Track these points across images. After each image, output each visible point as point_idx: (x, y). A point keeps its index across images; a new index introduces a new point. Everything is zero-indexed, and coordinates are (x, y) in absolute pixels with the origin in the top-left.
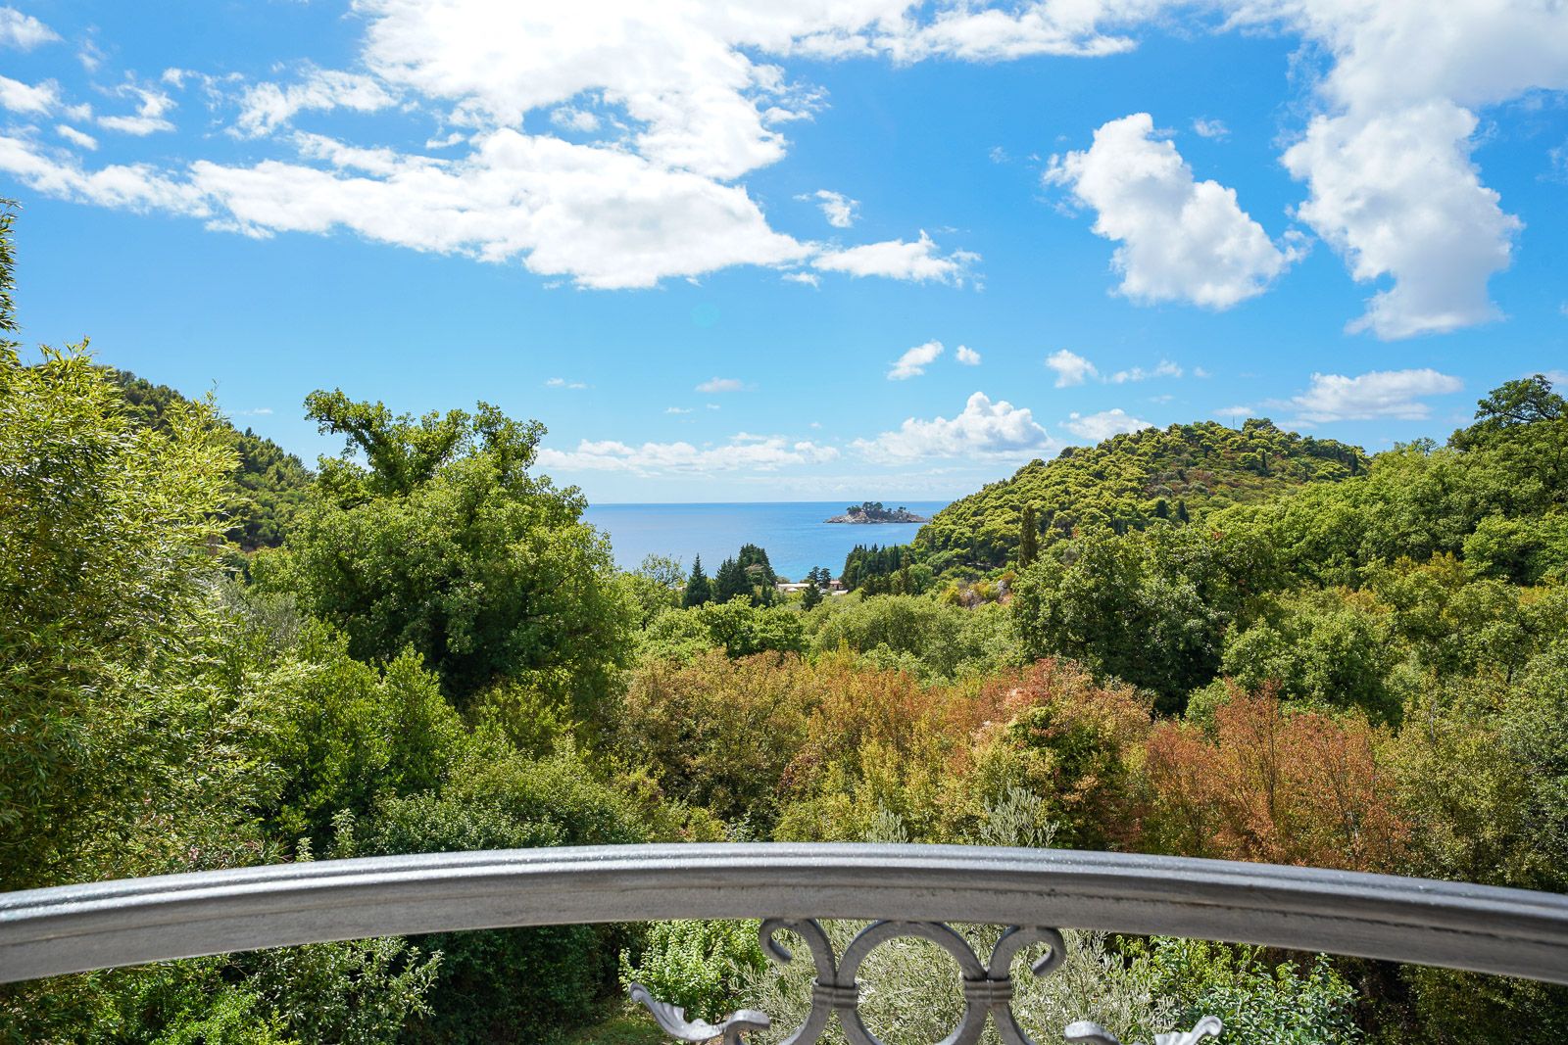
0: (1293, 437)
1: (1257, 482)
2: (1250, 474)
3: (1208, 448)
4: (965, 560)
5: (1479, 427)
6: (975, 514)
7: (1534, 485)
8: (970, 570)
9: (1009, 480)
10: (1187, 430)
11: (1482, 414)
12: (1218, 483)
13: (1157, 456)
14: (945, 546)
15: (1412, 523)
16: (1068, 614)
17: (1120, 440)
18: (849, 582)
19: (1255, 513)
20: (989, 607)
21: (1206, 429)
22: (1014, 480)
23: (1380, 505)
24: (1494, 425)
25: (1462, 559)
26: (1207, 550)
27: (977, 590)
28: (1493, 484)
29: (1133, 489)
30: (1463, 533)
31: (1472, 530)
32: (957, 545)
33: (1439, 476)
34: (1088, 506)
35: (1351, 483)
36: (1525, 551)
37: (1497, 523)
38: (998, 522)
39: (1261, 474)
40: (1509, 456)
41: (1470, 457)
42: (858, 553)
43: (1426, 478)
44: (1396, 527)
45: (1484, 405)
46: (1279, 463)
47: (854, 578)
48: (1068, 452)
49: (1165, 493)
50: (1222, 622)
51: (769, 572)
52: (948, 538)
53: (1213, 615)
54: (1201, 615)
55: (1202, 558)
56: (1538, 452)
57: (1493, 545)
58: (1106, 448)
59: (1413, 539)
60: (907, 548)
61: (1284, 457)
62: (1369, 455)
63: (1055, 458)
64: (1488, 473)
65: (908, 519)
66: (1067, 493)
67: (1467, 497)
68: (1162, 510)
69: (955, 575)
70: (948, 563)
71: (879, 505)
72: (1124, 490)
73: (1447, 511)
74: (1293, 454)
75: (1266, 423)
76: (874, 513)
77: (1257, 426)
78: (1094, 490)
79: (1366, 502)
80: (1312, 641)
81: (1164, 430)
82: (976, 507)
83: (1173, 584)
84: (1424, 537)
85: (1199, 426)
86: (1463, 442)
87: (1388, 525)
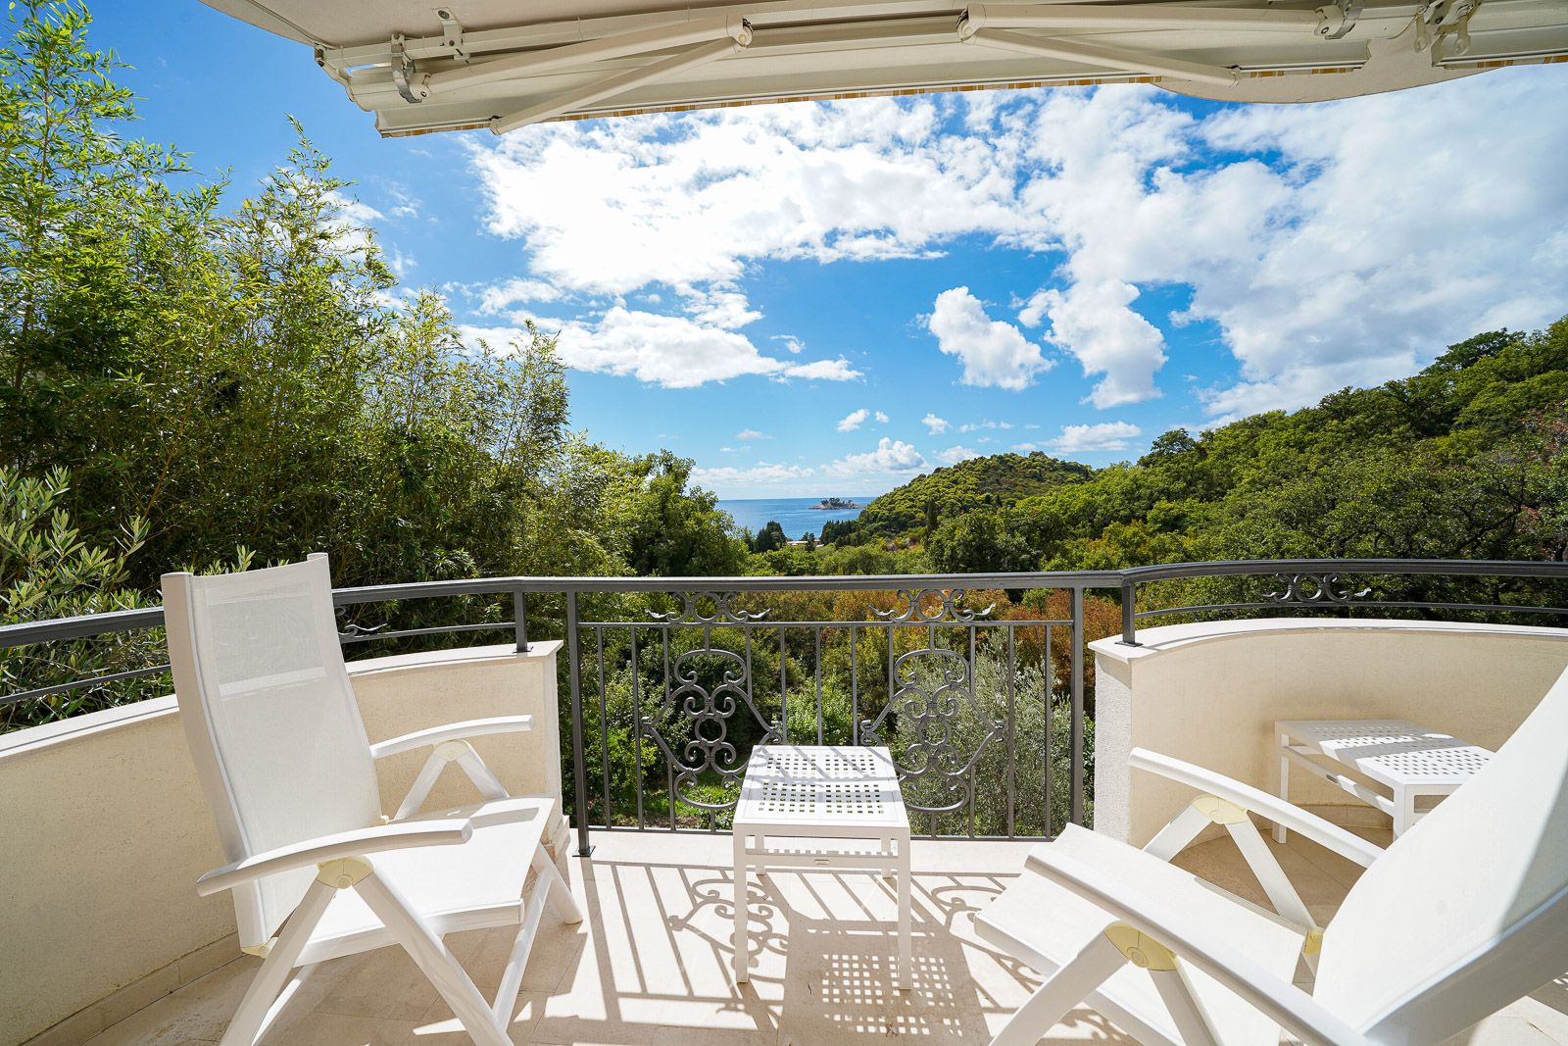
0: (1055, 460)
1: (1037, 484)
2: (1034, 480)
3: (1012, 467)
4: (885, 527)
5: (1152, 455)
6: (890, 503)
7: (1181, 485)
8: (888, 533)
9: (907, 485)
10: (1000, 457)
11: (1155, 448)
12: (1017, 485)
13: (985, 471)
14: (874, 520)
15: (1121, 505)
16: (960, 554)
17: (965, 463)
18: (825, 540)
19: (1041, 500)
20: (903, 552)
21: (1010, 457)
22: (910, 485)
23: (1105, 496)
24: (1160, 454)
25: (1146, 523)
26: (1030, 520)
27: (896, 543)
28: (1161, 484)
29: (973, 489)
30: (1146, 510)
31: (1151, 508)
32: (881, 519)
33: (1135, 480)
34: (950, 498)
35: (1088, 485)
36: (1178, 518)
37: (1164, 504)
38: (902, 507)
39: (1038, 480)
40: (1168, 470)
41: (1149, 470)
42: (829, 525)
43: (1127, 481)
44: (1113, 507)
45: (1155, 443)
46: (1048, 474)
47: (827, 538)
48: (938, 470)
49: (990, 491)
50: (1038, 556)
51: (783, 536)
52: (876, 516)
53: (1034, 553)
54: (1029, 553)
55: (1028, 524)
56: (1183, 467)
57: (1162, 515)
58: (958, 467)
59: (1122, 513)
60: (855, 522)
61: (1051, 471)
62: (1094, 470)
63: (931, 473)
64: (1158, 478)
65: (853, 507)
66: (939, 492)
67: (1149, 491)
68: (988, 500)
69: (880, 536)
70: (877, 529)
71: (838, 500)
72: (969, 490)
73: (1139, 498)
74: (1055, 470)
75: (1041, 454)
76: (835, 504)
77: (1036, 455)
78: (953, 490)
79: (1097, 494)
80: (1084, 564)
81: (989, 458)
82: (891, 499)
83: (1013, 536)
84: (1127, 512)
85: (1006, 455)
86: (1145, 463)
87: (1109, 505)
